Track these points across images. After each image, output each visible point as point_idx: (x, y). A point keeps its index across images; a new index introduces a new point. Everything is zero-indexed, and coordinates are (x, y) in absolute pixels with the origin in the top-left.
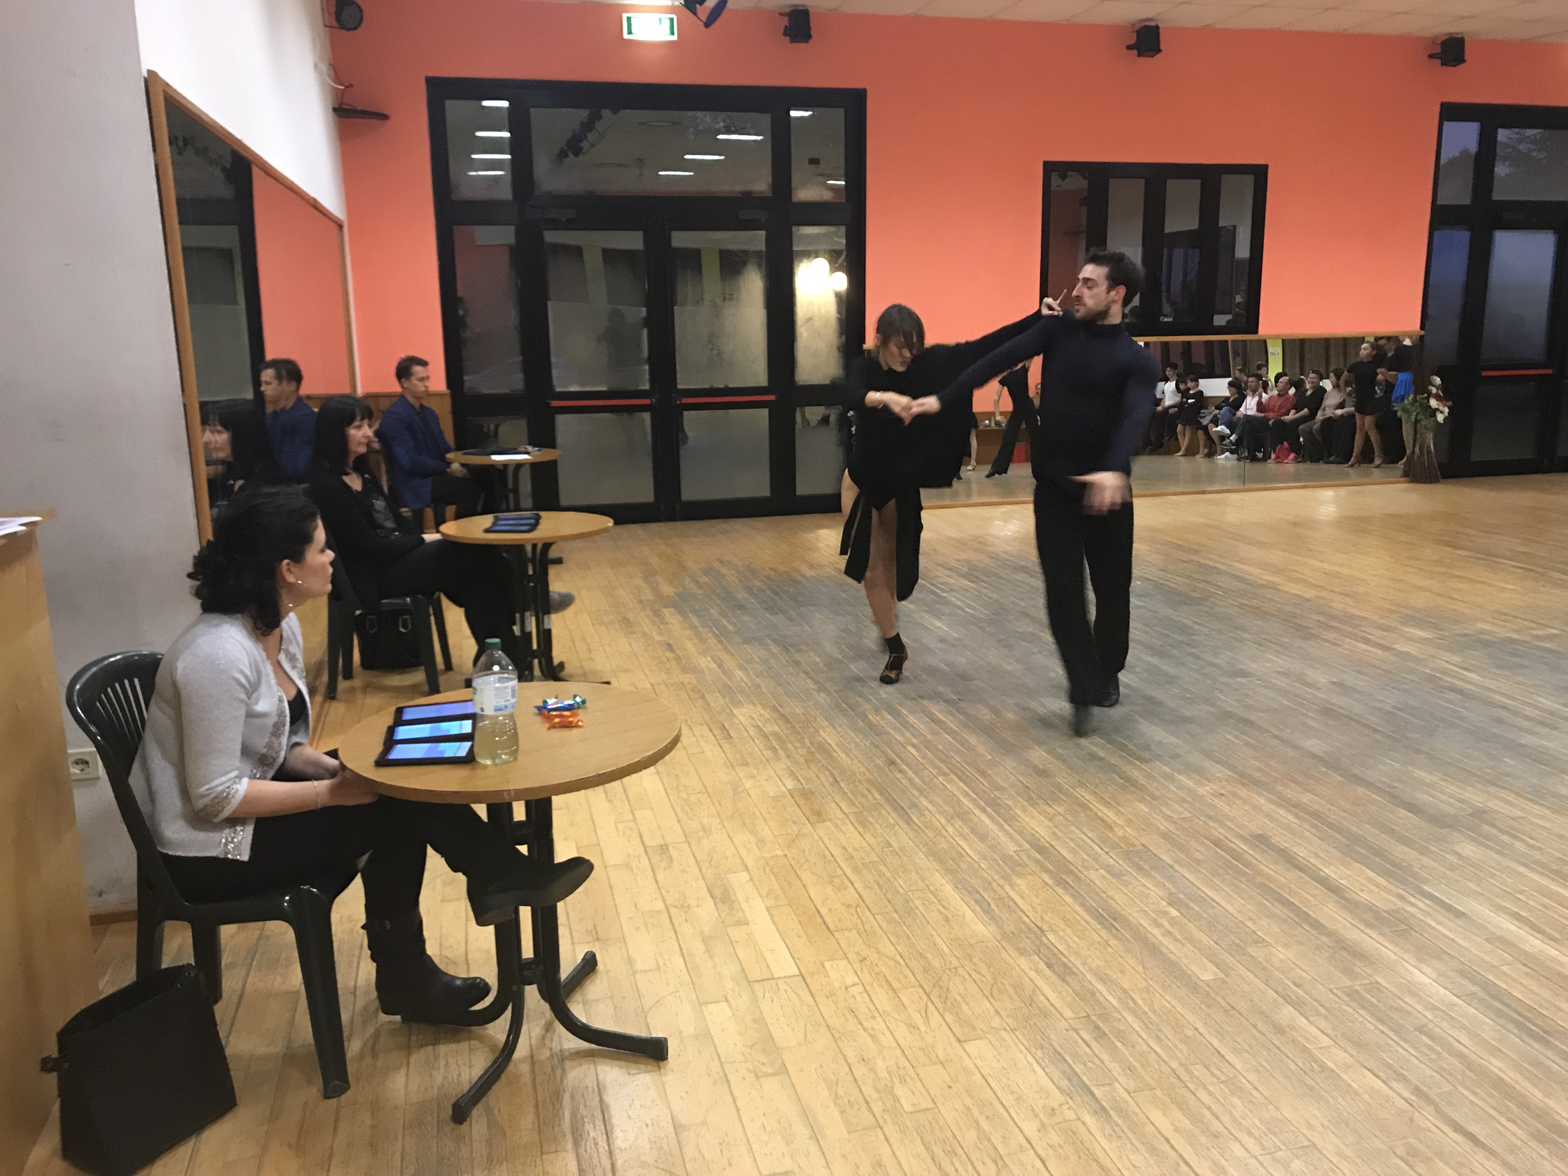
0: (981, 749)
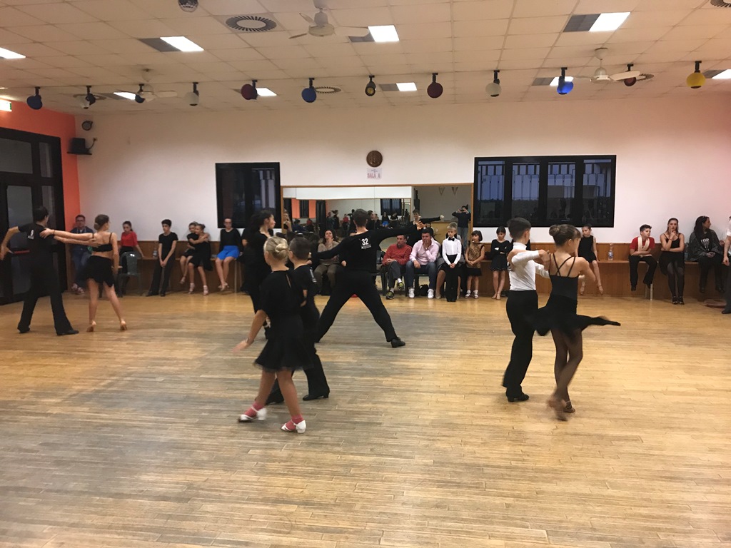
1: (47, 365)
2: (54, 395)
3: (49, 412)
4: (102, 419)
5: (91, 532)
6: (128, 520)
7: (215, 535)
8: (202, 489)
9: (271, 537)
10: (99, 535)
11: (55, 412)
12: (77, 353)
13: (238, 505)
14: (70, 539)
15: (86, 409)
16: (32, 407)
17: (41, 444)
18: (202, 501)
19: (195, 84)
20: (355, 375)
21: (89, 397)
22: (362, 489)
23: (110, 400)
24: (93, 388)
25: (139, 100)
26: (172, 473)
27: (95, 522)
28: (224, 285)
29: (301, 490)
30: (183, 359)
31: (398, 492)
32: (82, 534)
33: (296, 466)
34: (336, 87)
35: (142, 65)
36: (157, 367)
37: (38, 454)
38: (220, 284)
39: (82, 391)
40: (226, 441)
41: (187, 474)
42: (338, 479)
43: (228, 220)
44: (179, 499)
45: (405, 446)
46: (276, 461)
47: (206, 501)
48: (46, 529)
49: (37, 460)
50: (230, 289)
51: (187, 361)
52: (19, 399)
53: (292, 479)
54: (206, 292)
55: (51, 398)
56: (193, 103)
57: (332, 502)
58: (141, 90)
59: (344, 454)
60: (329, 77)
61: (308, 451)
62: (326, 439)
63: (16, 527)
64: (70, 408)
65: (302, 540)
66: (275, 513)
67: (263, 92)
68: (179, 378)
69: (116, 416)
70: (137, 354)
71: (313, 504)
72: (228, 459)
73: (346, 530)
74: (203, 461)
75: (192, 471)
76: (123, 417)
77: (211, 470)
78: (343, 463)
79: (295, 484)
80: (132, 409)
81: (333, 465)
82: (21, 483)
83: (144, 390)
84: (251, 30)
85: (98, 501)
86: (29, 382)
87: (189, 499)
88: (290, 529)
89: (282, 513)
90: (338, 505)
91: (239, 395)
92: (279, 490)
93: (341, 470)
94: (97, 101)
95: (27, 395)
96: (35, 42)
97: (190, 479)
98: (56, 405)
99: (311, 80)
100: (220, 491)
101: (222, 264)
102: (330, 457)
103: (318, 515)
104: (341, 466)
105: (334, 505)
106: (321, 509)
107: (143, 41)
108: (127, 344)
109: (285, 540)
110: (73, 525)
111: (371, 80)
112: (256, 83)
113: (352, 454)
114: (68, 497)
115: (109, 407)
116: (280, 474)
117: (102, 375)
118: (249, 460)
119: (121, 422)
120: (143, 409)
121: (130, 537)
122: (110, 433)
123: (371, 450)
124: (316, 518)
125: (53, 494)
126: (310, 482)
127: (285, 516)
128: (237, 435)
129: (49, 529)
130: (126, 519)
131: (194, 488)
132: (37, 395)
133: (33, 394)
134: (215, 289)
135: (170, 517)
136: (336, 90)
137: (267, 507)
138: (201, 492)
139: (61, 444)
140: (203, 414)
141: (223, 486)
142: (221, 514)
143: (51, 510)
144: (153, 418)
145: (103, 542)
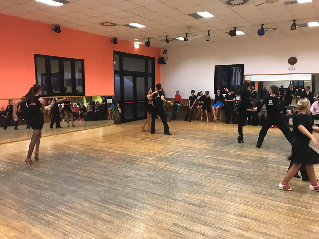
0: (88, 219)
1: (148, 145)
2: (151, 156)
3: (150, 163)
4: (168, 168)
5: (165, 212)
6: (179, 210)
7: (214, 224)
8: (208, 204)
9: (239, 231)
10: (168, 214)
11: (151, 163)
12: (158, 141)
13: (224, 214)
14: (159, 213)
15: (162, 163)
16: (144, 160)
17: (147, 174)
18: (208, 209)
19: (209, 31)
20: (279, 165)
21: (163, 159)
22: (284, 219)
23: (171, 161)
24: (165, 156)
25: (186, 40)
26: (195, 195)
27: (167, 208)
28: (215, 118)
29: (253, 213)
30: (199, 148)
31: (303, 224)
32: (162, 212)
33: (250, 202)
34: (275, 27)
35: (188, 25)
36: (189, 150)
37: (146, 178)
38: (214, 118)
39: (161, 156)
40: (218, 185)
41: (202, 196)
42: (271, 211)
43: (219, 90)
44: (199, 206)
45: (307, 203)
46: (241, 198)
47: (210, 209)
48: (150, 207)
49: (146, 180)
50: (218, 120)
51: (201, 149)
52: (139, 156)
53: (249, 207)
54: (208, 121)
55: (150, 157)
56: (207, 40)
57: (268, 222)
58: (187, 36)
59: (274, 200)
60: (272, 23)
61: (256, 196)
62: (264, 192)
63: (140, 204)
64: (157, 162)
65: (254, 236)
66: (240, 221)
67: (239, 33)
68: (197, 156)
69: (174, 168)
70: (181, 144)
71: (258, 221)
72: (219, 193)
73: (275, 236)
74: (208, 192)
75: (204, 195)
76: (176, 169)
77: (212, 196)
78: (273, 204)
79: (250, 210)
80: (179, 166)
81: (268, 204)
82: (141, 188)
83: (183, 159)
84: (236, 5)
85: (168, 200)
86: (143, 150)
87: (203, 207)
88: (248, 230)
89: (244, 221)
90: (272, 224)
91: (223, 166)
92: (241, 211)
93: (272, 207)
94: (169, 42)
95: (142, 155)
96: (150, 20)
97: (203, 198)
98: (152, 160)
99: (263, 25)
100: (216, 206)
101: (215, 109)
102: (266, 201)
103: (261, 226)
104: (273, 206)
105: (269, 223)
106: (262, 223)
107: (189, 15)
108: (177, 140)
109: (246, 234)
110: (159, 208)
111: (294, 22)
112: (236, 29)
113: (278, 201)
114: (157, 196)
115: (171, 164)
116: (242, 204)
117: (167, 151)
118: (228, 195)
119: (175, 171)
120: (184, 166)
121: (180, 217)
122: (172, 174)
123: (288, 201)
124: (261, 228)
125: (152, 194)
126: (257, 210)
127: (246, 223)
128: (222, 183)
129: (151, 207)
130: (178, 210)
131: (205, 203)
132: (145, 156)
133: (144, 155)
134: (211, 120)
135: (195, 212)
136: (275, 29)
137: (237, 218)
138: (208, 205)
139: (154, 176)
140: (208, 172)
141: (217, 204)
142: (216, 216)
143: (151, 200)
144: (187, 171)
145: (170, 217)
